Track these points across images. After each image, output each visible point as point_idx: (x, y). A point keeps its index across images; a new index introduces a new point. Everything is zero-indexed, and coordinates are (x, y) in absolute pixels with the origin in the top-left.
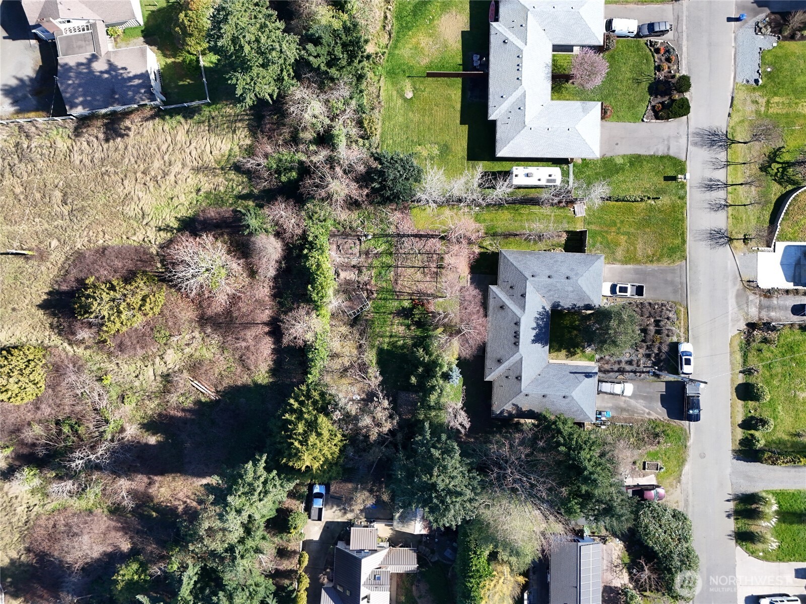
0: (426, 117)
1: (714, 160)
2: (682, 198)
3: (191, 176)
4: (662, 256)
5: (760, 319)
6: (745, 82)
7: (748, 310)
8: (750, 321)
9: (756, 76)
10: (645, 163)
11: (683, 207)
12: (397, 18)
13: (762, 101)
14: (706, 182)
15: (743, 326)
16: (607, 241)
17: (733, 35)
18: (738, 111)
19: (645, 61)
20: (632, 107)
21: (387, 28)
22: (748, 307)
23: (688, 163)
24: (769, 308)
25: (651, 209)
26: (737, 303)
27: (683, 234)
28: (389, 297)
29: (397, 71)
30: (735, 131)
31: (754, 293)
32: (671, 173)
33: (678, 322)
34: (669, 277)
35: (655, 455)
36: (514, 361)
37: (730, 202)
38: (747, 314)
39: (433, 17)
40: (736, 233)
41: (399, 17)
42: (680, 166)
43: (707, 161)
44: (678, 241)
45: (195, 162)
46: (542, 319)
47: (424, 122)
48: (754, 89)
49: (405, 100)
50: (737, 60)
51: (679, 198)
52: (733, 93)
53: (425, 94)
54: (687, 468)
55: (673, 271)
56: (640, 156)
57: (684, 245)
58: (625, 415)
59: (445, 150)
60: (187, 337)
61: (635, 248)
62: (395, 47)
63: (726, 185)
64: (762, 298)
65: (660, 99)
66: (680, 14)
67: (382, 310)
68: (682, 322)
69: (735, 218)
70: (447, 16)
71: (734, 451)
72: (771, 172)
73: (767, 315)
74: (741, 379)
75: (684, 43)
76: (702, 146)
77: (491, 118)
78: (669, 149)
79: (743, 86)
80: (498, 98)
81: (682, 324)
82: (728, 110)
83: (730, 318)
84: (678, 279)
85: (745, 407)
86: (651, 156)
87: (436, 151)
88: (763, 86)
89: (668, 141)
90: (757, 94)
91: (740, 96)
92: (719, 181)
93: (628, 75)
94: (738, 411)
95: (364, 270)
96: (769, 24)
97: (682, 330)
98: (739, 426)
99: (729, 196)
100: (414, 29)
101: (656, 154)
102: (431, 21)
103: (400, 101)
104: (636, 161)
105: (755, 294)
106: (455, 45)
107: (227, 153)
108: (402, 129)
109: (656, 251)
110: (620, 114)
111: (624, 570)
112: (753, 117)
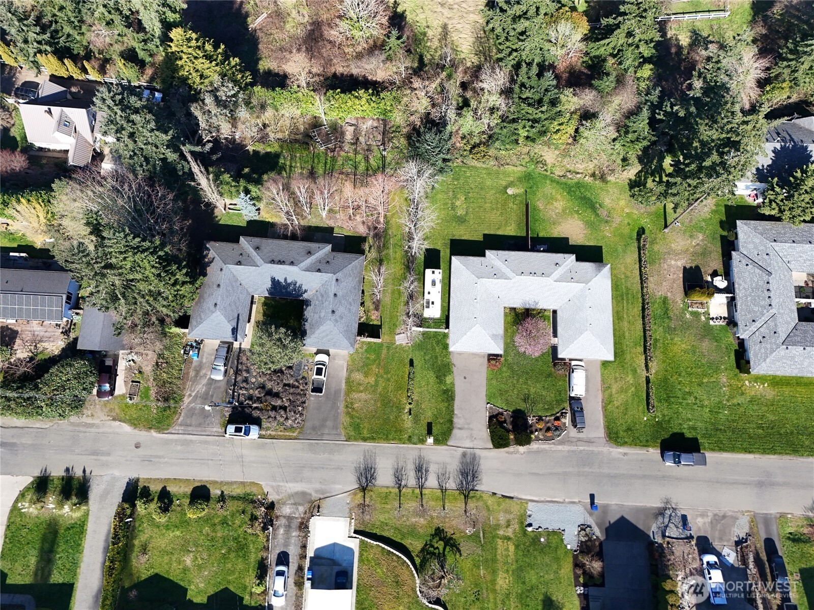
0: (490, 205)
1: (447, 476)
2: (410, 439)
3: (440, 23)
4: (352, 417)
5: (277, 517)
6: (529, 513)
7: (289, 504)
8: (276, 506)
9: (535, 525)
10: (446, 404)
11: (400, 440)
12: (578, 183)
13: (510, 532)
14: (424, 466)
15: (272, 497)
16: (370, 365)
17: (577, 500)
18: (499, 505)
19: (546, 407)
20: (502, 393)
21: (568, 174)
22: (292, 504)
23: (445, 447)
24: (288, 527)
25: (400, 409)
26: (297, 493)
27: (373, 439)
28: (328, 166)
29: (530, 181)
30: (478, 500)
31: (306, 511)
32: (435, 430)
33: (282, 429)
34: (329, 423)
35: (146, 396)
36: (256, 260)
37: (404, 490)
38: (284, 504)
39: (580, 214)
40: (371, 496)
41: (579, 185)
42: (442, 439)
43: (446, 468)
44: (365, 433)
45: (452, 26)
46: (295, 290)
47: (486, 203)
48: (522, 523)
49: (506, 188)
50: (551, 504)
51: (410, 437)
52: (517, 498)
53: (511, 205)
54: (126, 428)
55: (335, 427)
56: (453, 399)
57: (362, 439)
58: (192, 374)
59: (461, 220)
60: (305, 12)
61: (361, 392)
62: (552, 181)
63: (421, 487)
64: (300, 520)
65: (509, 420)
66: (595, 444)
67: (316, 161)
68: (282, 433)
69: (387, 496)
70: (582, 226)
71: (138, 480)
72: (435, 541)
73: (280, 525)
74: (215, 492)
75: (566, 448)
76: (462, 463)
77: (488, 252)
78: (460, 429)
79: (525, 510)
80: (506, 257)
81: (279, 433)
82: (500, 492)
83: (281, 484)
84: (326, 431)
85: (184, 496)
86: (453, 411)
87: (460, 212)
88: (525, 533)
89: (468, 429)
90: (517, 526)
91: (515, 508)
92: (426, 480)
93: (532, 390)
94: (180, 487)
95: (354, 147)
96: (590, 540)
97: (273, 433)
98: (165, 487)
99: (410, 491)
100: (568, 197)
101: (455, 417)
102: (577, 212)
103: (504, 183)
104: (448, 396)
105: (305, 513)
106: (557, 232)
107: (459, 49)
108: (480, 184)
109: (357, 411)
110: (494, 382)
111: (30, 354)
112: (493, 522)
